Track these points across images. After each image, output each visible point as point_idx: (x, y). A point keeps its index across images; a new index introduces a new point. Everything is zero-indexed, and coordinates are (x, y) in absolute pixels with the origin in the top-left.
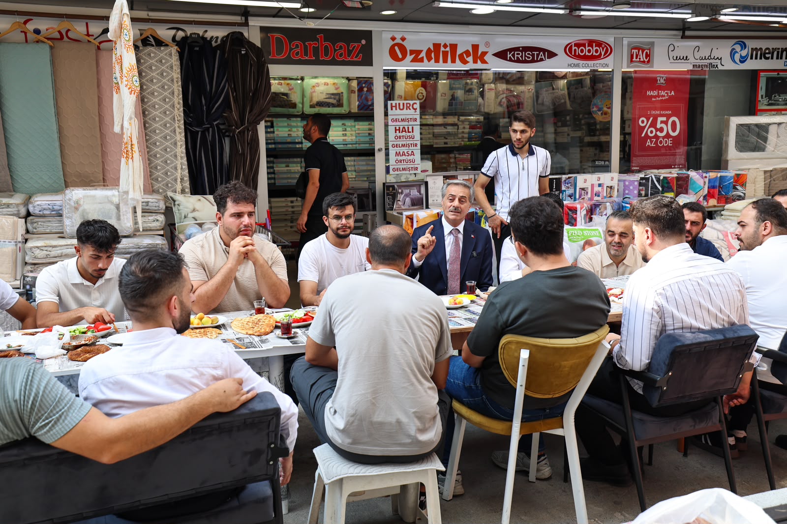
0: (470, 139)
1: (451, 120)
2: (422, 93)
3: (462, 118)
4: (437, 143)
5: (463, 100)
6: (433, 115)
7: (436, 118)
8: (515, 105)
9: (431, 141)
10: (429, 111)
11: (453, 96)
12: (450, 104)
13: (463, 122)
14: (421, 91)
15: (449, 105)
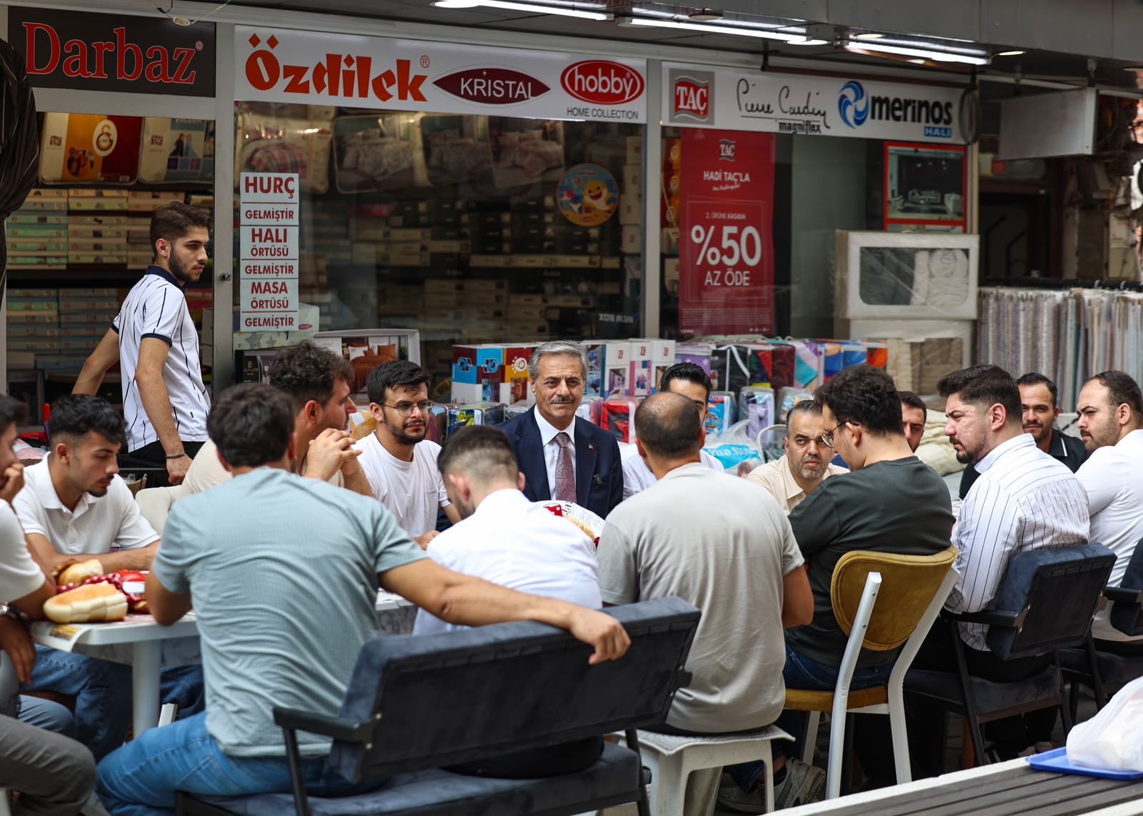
2: (108, 135)
4: (135, 260)
5: (200, 155)
6: (129, 189)
7: (135, 196)
9: (123, 253)
10: (121, 179)
11: (179, 143)
12: (172, 163)
14: (106, 130)
15: (169, 167)
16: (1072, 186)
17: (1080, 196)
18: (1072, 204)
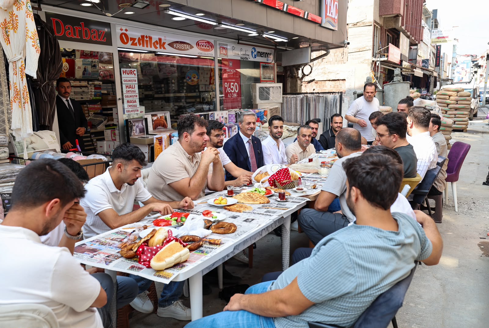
0: (95, 95)
1: (84, 83)
2: (66, 66)
3: (90, 83)
4: (77, 98)
5: (90, 72)
6: (73, 80)
7: (75, 82)
8: (108, 76)
9: (73, 97)
10: (71, 78)
11: (85, 69)
12: (84, 74)
13: (91, 85)
14: (66, 65)
15: (83, 75)
16: (288, 73)
17: (291, 75)
18: (289, 77)
